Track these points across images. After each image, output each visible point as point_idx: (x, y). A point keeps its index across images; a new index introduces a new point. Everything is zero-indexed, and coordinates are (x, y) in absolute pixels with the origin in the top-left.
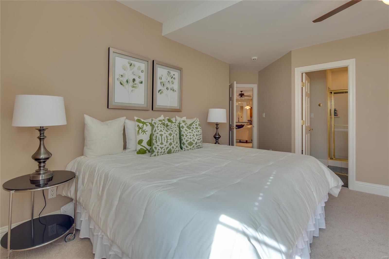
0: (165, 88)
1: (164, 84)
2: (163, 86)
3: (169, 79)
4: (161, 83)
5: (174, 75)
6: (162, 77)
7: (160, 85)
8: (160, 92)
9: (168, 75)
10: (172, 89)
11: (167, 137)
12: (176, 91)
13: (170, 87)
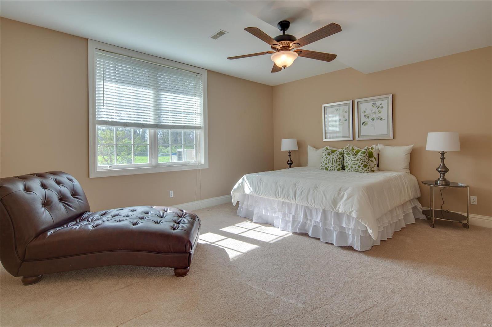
0: (370, 119)
1: (368, 116)
2: (367, 118)
3: (375, 109)
4: (365, 116)
5: (381, 104)
6: (366, 111)
7: (364, 118)
8: (364, 124)
9: (373, 106)
10: (379, 119)
11: (329, 163)
12: (384, 119)
13: (377, 116)
